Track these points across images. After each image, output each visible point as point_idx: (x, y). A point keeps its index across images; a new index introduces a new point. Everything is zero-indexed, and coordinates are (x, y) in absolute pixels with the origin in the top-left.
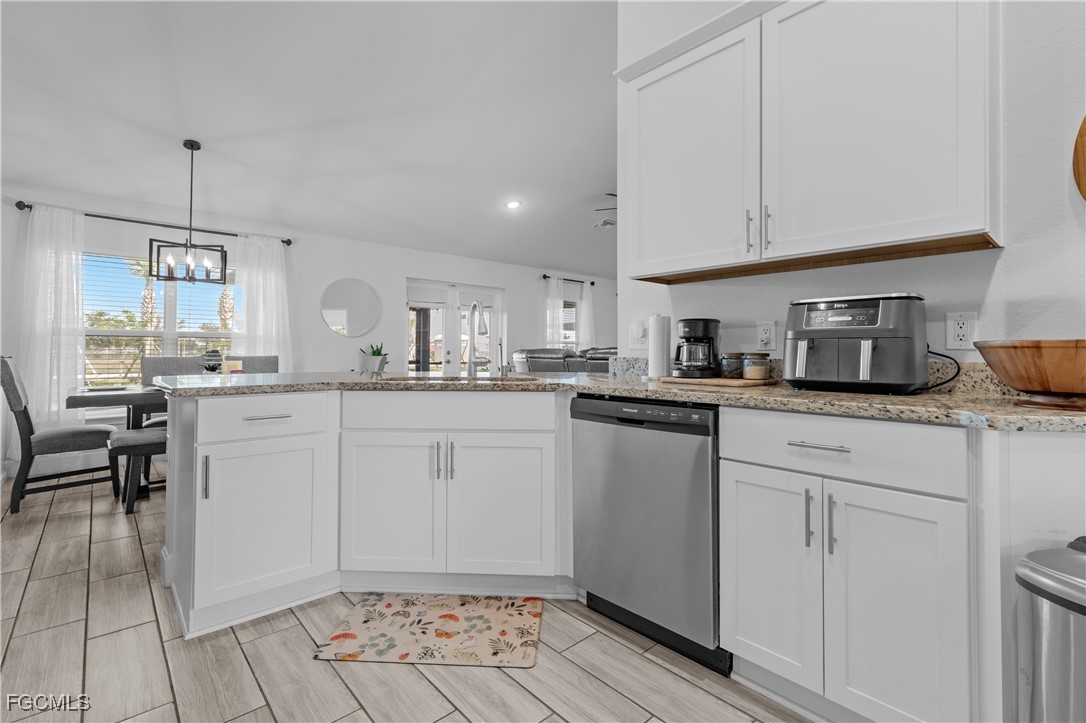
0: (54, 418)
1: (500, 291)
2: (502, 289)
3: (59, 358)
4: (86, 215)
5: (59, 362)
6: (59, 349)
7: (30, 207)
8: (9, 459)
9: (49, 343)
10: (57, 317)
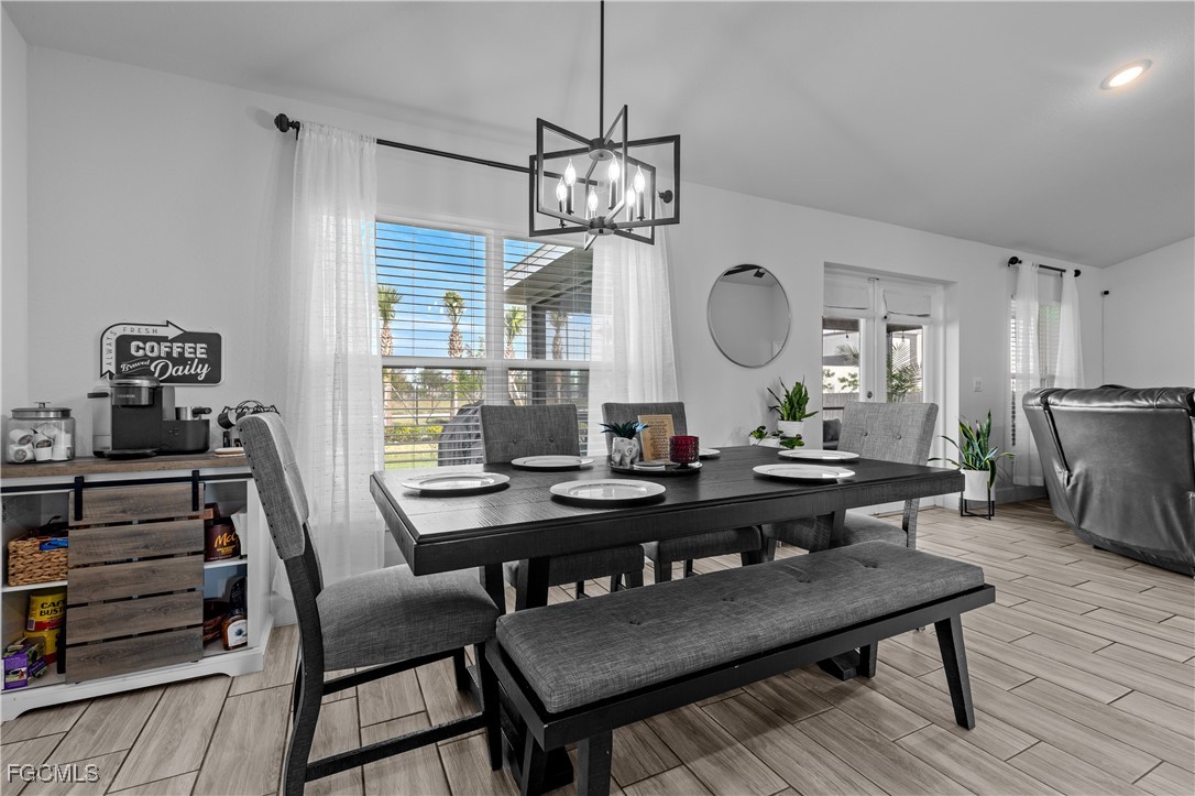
0: (340, 518)
1: (940, 288)
2: (946, 284)
3: (345, 408)
4: (380, 142)
5: (345, 415)
6: (346, 389)
7: (296, 126)
8: (275, 593)
9: (330, 380)
10: (341, 334)
